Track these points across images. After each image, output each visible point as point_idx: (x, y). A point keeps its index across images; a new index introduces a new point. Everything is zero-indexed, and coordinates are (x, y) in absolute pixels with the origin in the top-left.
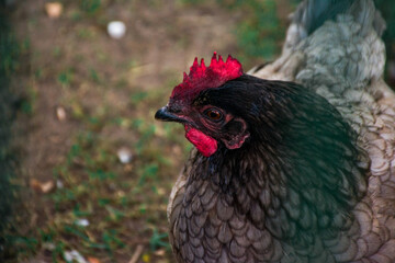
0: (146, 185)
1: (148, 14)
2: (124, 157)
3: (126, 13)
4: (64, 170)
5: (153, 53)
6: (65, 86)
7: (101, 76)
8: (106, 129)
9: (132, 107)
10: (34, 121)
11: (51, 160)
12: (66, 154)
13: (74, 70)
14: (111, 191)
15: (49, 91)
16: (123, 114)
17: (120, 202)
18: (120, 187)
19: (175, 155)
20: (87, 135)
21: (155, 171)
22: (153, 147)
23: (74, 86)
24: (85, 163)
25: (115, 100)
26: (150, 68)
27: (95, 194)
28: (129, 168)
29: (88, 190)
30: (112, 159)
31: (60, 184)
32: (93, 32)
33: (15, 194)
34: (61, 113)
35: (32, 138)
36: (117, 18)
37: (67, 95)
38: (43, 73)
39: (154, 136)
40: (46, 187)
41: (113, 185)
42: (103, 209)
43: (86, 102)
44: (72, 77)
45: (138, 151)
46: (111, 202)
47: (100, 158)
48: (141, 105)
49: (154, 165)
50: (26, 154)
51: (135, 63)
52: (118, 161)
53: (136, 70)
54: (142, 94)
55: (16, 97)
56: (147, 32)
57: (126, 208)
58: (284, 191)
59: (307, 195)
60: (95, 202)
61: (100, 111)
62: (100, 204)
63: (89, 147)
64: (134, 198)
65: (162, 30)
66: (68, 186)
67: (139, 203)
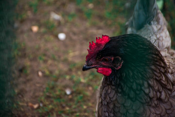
0: (78, 104)
1: (75, 29)
2: (68, 92)
3: (66, 30)
4: (43, 99)
5: (78, 46)
6: (41, 62)
7: (56, 57)
8: (60, 80)
9: (70, 70)
10: (28, 78)
11: (37, 94)
12: (43, 92)
13: (45, 55)
14: (63, 107)
15: (35, 64)
16: (67, 73)
17: (68, 112)
18: (67, 105)
19: (90, 91)
20: (52, 83)
21: (82, 98)
22: (80, 88)
23: (45, 61)
24: (51, 95)
25: (63, 67)
26: (77, 53)
27: (57, 109)
28: (70, 97)
29: (54, 107)
30: (63, 93)
31: (41, 105)
32: (52, 38)
33: (22, 109)
34: (40, 74)
35: (28, 85)
36: (62, 32)
37: (43, 66)
38: (31, 56)
39: (81, 83)
40: (36, 106)
41: (64, 105)
42: (60, 115)
43: (51, 68)
44: (44, 58)
45: (74, 90)
46: (64, 112)
47: (58, 93)
48: (74, 70)
49: (82, 95)
50: (26, 92)
51: (70, 51)
52: (66, 94)
53: (71, 54)
54: (74, 64)
55: (20, 67)
56: (75, 37)
57: (70, 115)
58: (141, 82)
59: (150, 82)
60: (57, 112)
61: (57, 72)
62: (59, 113)
63: (53, 88)
64: (73, 110)
65: (81, 36)
66: (45, 105)
67: (76, 112)
